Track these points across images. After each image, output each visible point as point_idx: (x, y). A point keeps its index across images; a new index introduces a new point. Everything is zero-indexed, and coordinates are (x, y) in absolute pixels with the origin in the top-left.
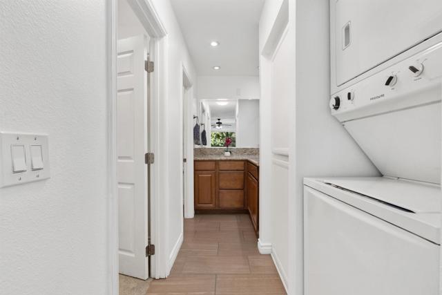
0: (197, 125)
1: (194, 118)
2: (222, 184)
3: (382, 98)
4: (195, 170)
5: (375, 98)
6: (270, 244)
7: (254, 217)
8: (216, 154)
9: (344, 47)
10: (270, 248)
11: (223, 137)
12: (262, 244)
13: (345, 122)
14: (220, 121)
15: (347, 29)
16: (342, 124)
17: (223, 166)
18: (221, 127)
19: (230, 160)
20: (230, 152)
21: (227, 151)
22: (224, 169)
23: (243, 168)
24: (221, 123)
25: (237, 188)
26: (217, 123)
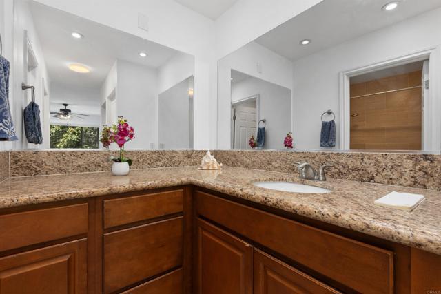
14: (68, 108)
18: (69, 117)
20: (130, 162)
21: (120, 161)
22: (122, 222)
23: (180, 208)
24: (70, 111)
25: (165, 267)
26: (61, 110)
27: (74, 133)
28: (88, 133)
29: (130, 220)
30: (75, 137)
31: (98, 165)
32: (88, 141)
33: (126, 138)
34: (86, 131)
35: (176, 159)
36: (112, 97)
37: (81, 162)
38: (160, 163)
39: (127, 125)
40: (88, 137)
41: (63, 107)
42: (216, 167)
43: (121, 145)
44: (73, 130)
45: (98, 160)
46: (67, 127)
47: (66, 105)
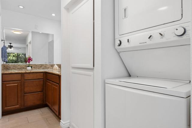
0: (4, 46)
1: (2, 41)
2: (27, 90)
3: (145, 44)
4: (2, 81)
5: (142, 43)
6: (69, 121)
7: (56, 108)
8: (18, 69)
9: (123, 18)
10: (69, 123)
11: (16, 56)
12: (64, 123)
13: (120, 52)
14: (11, 45)
15: (125, 10)
16: (118, 53)
17: (27, 77)
18: (12, 49)
19: (33, 73)
20: (31, 67)
21: (29, 67)
22: (28, 79)
23: (42, 78)
24: (12, 46)
25: (38, 91)
26: (9, 46)
27: (14, 56)
28: (21, 56)
29: (30, 79)
30: (14, 58)
31: (23, 68)
32: (20, 60)
33: (30, 61)
34: (20, 55)
35: (47, 67)
36: (30, 43)
37: (19, 67)
38: (42, 68)
39: (30, 58)
40: (21, 58)
41: (10, 45)
42: (57, 69)
43: (29, 63)
44: (14, 54)
45: (23, 67)
46: (11, 53)
47: (10, 43)
